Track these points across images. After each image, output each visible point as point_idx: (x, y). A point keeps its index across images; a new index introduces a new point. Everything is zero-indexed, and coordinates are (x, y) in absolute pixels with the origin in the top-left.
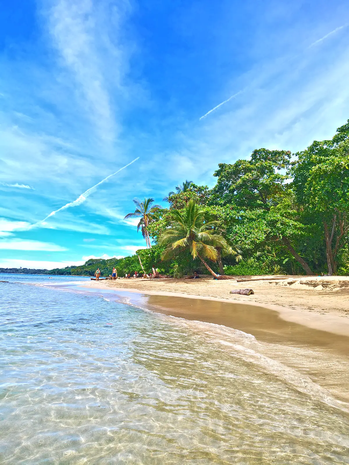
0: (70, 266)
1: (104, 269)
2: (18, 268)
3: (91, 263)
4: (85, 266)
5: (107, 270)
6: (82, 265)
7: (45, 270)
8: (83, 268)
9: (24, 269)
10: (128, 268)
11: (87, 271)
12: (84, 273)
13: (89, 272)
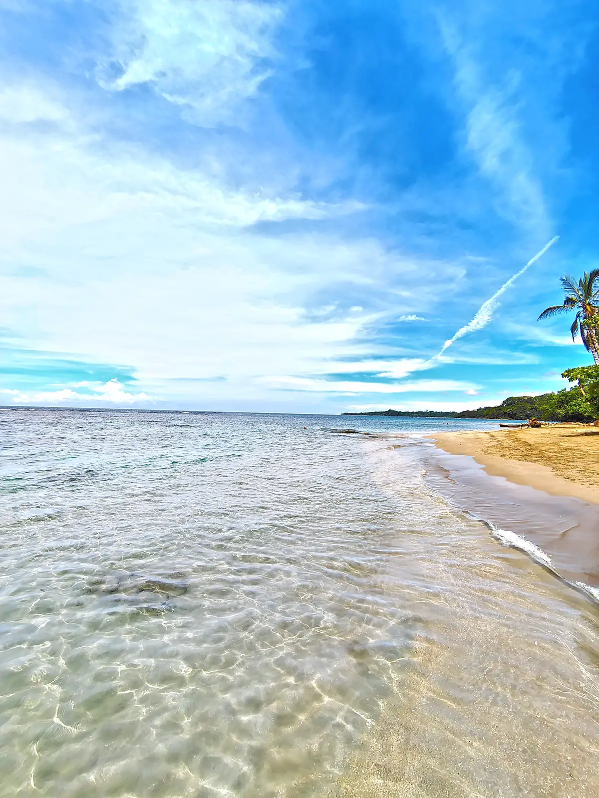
0: (483, 407)
1: (532, 409)
2: (424, 411)
3: (510, 402)
4: (502, 406)
5: (537, 411)
6: (499, 405)
7: (453, 413)
8: (500, 410)
9: (430, 412)
10: (565, 408)
11: (506, 413)
12: (502, 415)
13: (509, 414)
